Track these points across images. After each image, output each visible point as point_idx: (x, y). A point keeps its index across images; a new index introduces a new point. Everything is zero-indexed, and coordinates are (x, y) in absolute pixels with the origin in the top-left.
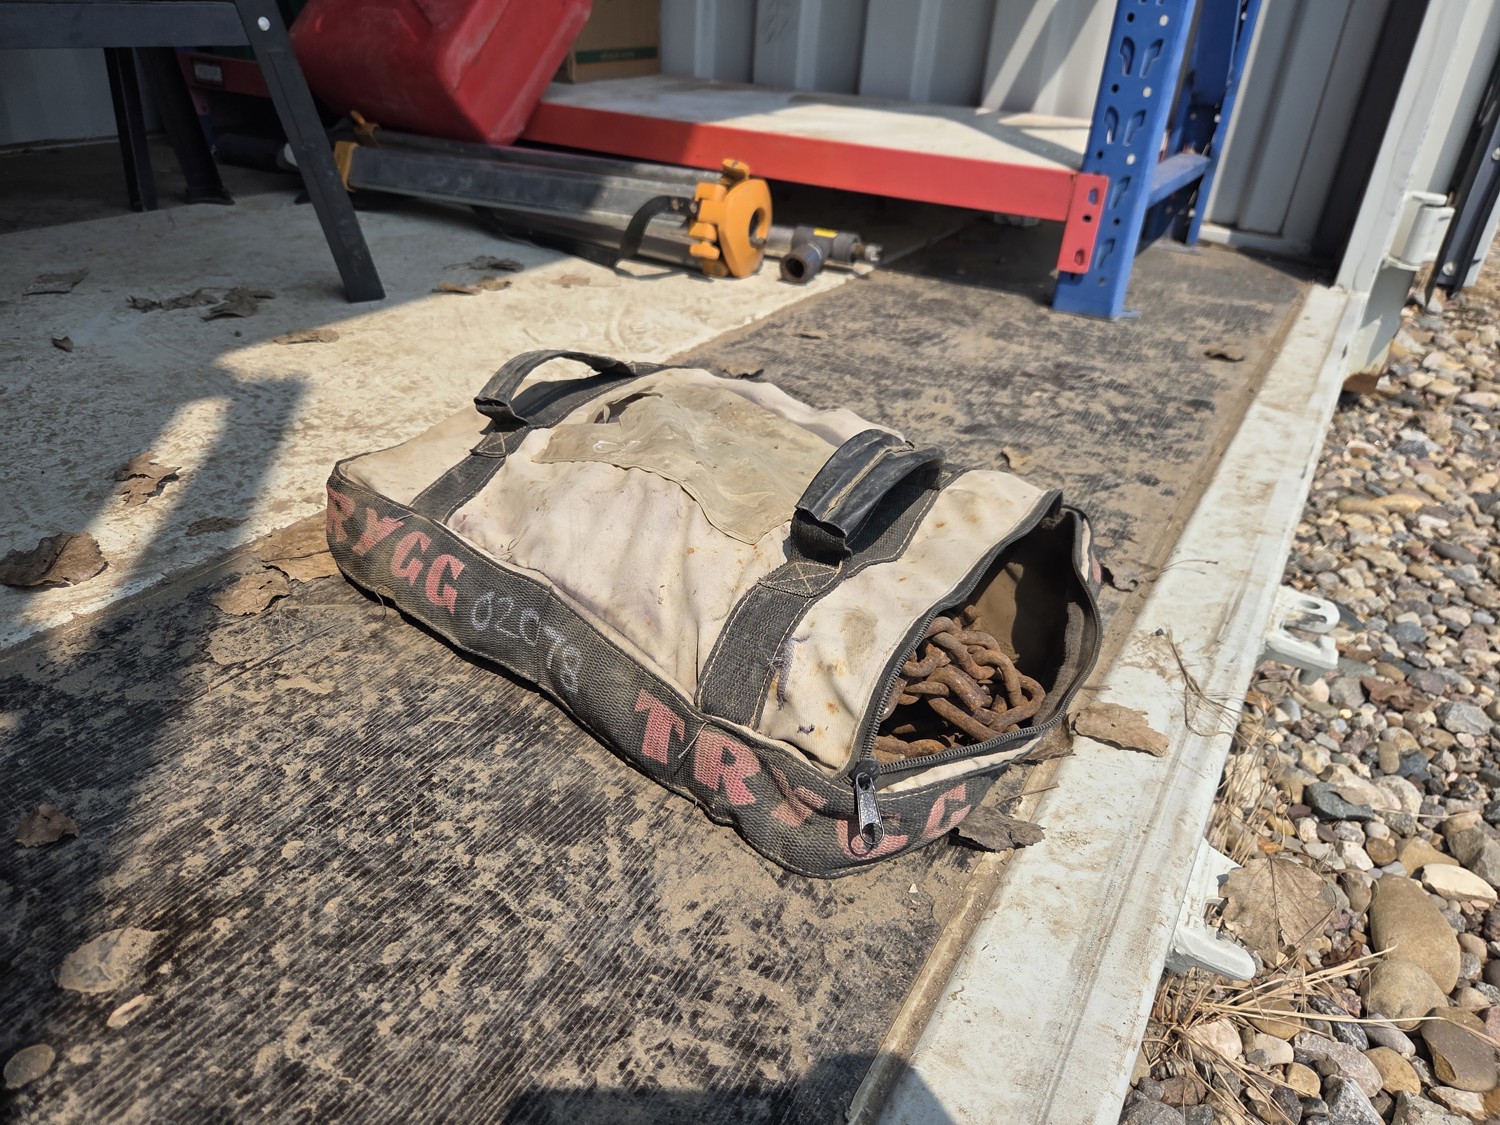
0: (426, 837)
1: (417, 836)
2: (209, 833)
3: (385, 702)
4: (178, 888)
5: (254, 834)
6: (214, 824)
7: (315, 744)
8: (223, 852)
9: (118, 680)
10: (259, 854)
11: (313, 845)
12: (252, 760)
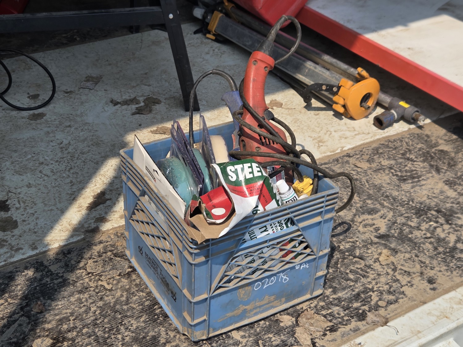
0: (114, 337)
1: (113, 336)
2: (70, 320)
3: (122, 296)
4: (60, 332)
5: (79, 324)
6: (72, 318)
7: (101, 303)
8: (71, 326)
9: (64, 270)
10: (78, 329)
11: (90, 331)
12: (85, 303)
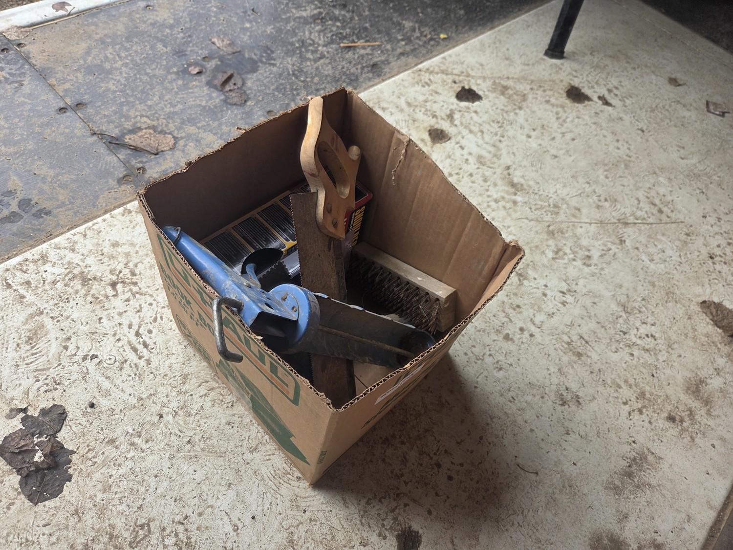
3: (128, 111)
7: (149, 103)
9: (200, 136)
12: (166, 103)
